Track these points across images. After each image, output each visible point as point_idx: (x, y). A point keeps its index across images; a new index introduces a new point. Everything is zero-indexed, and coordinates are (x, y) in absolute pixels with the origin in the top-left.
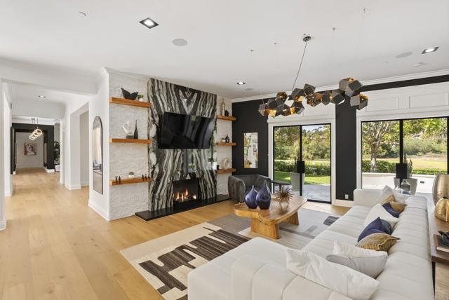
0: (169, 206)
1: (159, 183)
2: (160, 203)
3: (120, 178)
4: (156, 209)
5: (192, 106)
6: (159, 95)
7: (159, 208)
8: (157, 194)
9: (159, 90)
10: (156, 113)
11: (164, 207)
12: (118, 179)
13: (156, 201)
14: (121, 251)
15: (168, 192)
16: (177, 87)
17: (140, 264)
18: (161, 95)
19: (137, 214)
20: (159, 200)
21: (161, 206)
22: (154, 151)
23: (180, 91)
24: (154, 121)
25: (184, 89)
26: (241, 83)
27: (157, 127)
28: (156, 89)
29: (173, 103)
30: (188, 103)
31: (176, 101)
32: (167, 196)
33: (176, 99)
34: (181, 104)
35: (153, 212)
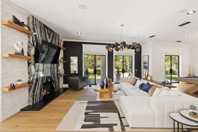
0: (41, 99)
1: (36, 85)
2: (37, 98)
3: (13, 85)
4: (34, 103)
5: (51, 39)
6: (36, 28)
7: (36, 102)
8: (35, 93)
9: (36, 25)
10: (35, 39)
11: (39, 101)
12: (12, 85)
13: (35, 97)
14: (56, 130)
15: (41, 90)
16: (45, 26)
17: (81, 128)
18: (37, 28)
19: (21, 110)
20: (36, 96)
21: (37, 100)
22: (33, 65)
23: (46, 28)
24: (34, 44)
25: (48, 28)
26: (79, 33)
27: (35, 49)
28: (35, 23)
29: (43, 35)
30: (49, 37)
31: (44, 34)
32: (40, 93)
33: (44, 33)
34: (46, 37)
35: (33, 105)
